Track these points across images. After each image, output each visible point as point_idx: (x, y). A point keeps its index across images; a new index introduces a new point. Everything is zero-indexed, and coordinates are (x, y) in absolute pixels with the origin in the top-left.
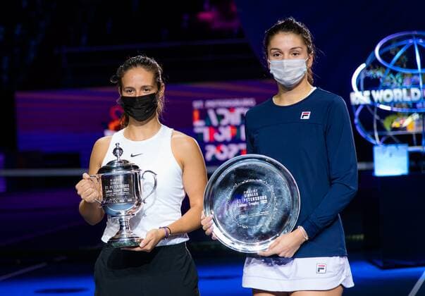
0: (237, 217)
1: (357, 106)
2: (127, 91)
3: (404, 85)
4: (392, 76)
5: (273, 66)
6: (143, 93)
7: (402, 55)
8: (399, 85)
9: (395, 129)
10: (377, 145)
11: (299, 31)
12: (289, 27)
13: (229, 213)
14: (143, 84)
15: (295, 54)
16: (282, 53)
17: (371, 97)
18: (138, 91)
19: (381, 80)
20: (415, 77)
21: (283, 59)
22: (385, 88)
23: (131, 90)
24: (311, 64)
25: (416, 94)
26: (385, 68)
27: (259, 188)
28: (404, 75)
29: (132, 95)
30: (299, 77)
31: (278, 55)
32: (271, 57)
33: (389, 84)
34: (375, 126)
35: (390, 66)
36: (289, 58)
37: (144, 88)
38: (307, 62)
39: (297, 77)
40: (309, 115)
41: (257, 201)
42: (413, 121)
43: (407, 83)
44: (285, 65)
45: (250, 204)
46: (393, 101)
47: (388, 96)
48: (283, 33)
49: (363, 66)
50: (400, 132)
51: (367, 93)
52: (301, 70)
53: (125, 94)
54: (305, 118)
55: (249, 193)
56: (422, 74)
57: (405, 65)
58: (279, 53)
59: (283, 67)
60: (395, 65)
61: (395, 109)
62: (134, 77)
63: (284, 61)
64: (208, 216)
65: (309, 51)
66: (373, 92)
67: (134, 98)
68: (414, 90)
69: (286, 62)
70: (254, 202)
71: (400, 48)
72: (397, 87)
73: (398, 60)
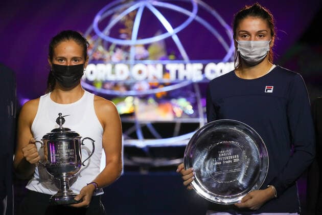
0: (213, 174)
2: (59, 60)
5: (240, 45)
6: (74, 63)
11: (264, 16)
12: (256, 12)
13: (205, 170)
15: (260, 36)
16: (250, 35)
18: (69, 61)
21: (250, 40)
23: (62, 59)
24: (272, 44)
27: (235, 149)
29: (64, 63)
30: (263, 56)
31: (245, 36)
32: (240, 38)
36: (255, 40)
37: (75, 59)
38: (270, 43)
39: (261, 56)
40: (272, 89)
41: (230, 160)
44: (252, 45)
45: (224, 162)
48: (251, 17)
52: (264, 50)
53: (57, 63)
54: (269, 91)
55: (222, 153)
58: (246, 34)
59: (250, 47)
62: (67, 48)
63: (252, 42)
65: (272, 34)
67: (65, 67)
69: (253, 43)
70: (227, 160)
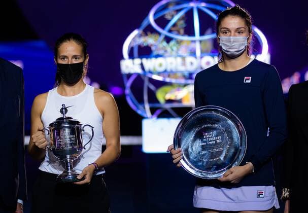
0: (199, 153)
1: (129, 76)
2: (62, 59)
3: (181, 53)
4: (165, 44)
5: (222, 41)
6: (74, 61)
7: (179, 20)
8: (174, 53)
9: (169, 101)
10: (147, 118)
13: (192, 150)
14: (74, 54)
15: (239, 33)
16: (230, 31)
17: (142, 66)
18: (70, 59)
19: (153, 48)
20: (192, 45)
21: (230, 35)
22: (158, 56)
25: (192, 63)
26: (159, 34)
28: (179, 42)
31: (226, 33)
32: (221, 34)
33: (161, 52)
34: (146, 97)
35: (164, 32)
36: (235, 35)
37: (75, 57)
39: (240, 49)
40: (250, 79)
41: (213, 141)
42: (189, 93)
43: (183, 51)
44: (232, 40)
45: (208, 143)
46: (165, 71)
47: (161, 65)
49: (135, 32)
50: (176, 105)
51: (137, 61)
52: (243, 44)
55: (207, 135)
56: (201, 42)
57: (182, 31)
58: (227, 31)
59: (230, 41)
60: (170, 31)
61: (168, 80)
63: (231, 37)
64: (176, 149)
66: (145, 61)
68: (190, 59)
70: (211, 141)
71: (178, 11)
72: (170, 56)
73: (175, 25)
